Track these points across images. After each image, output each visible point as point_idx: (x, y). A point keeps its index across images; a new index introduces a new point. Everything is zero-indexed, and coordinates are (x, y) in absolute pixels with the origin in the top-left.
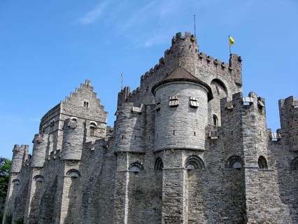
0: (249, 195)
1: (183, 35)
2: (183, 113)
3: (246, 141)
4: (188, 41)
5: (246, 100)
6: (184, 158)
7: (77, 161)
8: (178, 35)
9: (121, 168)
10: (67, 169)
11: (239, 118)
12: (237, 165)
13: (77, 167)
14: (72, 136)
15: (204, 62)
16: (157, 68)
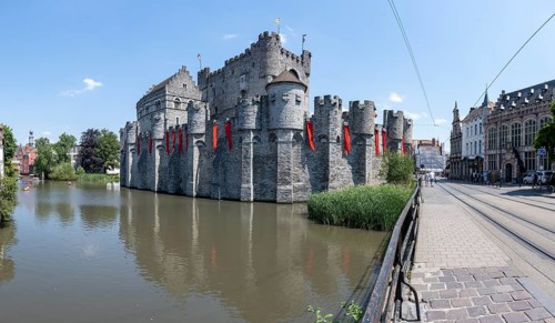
0: (331, 159)
1: (270, 34)
2: (292, 105)
3: (331, 126)
4: (274, 39)
5: (333, 101)
6: (292, 134)
7: (201, 135)
8: (266, 34)
9: (246, 140)
10: (195, 140)
11: (328, 112)
12: (324, 140)
13: (203, 139)
14: (196, 116)
15: (285, 56)
16: (242, 56)
